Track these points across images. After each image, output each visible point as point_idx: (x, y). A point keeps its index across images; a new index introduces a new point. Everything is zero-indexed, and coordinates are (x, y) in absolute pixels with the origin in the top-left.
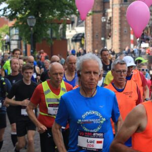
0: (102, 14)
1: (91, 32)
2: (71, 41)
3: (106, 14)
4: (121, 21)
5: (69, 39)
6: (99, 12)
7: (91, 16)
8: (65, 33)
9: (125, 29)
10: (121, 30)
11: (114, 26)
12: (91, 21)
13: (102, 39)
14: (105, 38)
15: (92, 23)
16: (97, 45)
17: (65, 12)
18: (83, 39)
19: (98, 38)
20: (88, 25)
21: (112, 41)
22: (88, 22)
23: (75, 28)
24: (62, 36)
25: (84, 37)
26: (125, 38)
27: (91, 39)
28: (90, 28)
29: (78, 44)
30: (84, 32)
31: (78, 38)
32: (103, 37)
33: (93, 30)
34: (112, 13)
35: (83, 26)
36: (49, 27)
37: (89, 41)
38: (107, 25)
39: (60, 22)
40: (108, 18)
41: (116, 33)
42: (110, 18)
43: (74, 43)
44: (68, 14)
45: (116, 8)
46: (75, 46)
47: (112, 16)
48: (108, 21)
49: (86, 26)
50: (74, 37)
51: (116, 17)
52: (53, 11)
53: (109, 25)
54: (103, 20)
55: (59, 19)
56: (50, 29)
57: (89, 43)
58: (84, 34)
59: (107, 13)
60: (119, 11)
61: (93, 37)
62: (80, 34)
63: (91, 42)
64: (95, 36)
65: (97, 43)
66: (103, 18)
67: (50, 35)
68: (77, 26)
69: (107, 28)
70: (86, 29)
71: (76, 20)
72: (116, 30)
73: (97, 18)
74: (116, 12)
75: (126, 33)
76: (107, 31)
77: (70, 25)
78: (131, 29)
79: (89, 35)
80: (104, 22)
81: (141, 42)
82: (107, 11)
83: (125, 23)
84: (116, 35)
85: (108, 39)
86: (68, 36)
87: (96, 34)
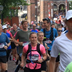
0: (35, 4)
1: (30, 13)
3: (37, 4)
4: (44, 8)
5: (20, 16)
6: (34, 3)
7: (30, 5)
9: (46, 11)
10: (44, 12)
11: (41, 10)
12: (30, 8)
13: (35, 16)
14: (37, 16)
15: (31, 9)
17: (17, 4)
18: (26, 16)
19: (33, 16)
20: (29, 10)
22: (29, 8)
23: (23, 11)
24: (16, 15)
25: (27, 16)
27: (30, 16)
28: (29, 11)
29: (24, 19)
30: (27, 13)
31: (24, 16)
32: (35, 15)
33: (31, 12)
34: (40, 4)
35: (26, 10)
36: (10, 11)
37: (29, 17)
38: (38, 10)
39: (15, 8)
40: (38, 7)
41: (42, 13)
42: (39, 6)
43: (22, 18)
44: (19, 5)
45: (42, 1)
48: (38, 8)
50: (22, 15)
51: (42, 6)
52: (11, 3)
54: (36, 7)
55: (15, 7)
56: (10, 12)
57: (29, 18)
58: (27, 14)
59: (38, 4)
61: (31, 15)
62: (25, 14)
63: (30, 18)
65: (33, 18)
66: (36, 6)
67: (10, 14)
68: (24, 10)
69: (38, 11)
70: (27, 12)
71: (23, 7)
72: (42, 12)
73: (33, 6)
74: (42, 3)
75: (47, 13)
76: (38, 12)
77: (21, 10)
78: (49, 12)
79: (29, 14)
80: (36, 8)
81: (53, 17)
82: (37, 3)
83: (46, 9)
84: (42, 14)
85: (38, 16)
86: (19, 15)
87: (33, 14)
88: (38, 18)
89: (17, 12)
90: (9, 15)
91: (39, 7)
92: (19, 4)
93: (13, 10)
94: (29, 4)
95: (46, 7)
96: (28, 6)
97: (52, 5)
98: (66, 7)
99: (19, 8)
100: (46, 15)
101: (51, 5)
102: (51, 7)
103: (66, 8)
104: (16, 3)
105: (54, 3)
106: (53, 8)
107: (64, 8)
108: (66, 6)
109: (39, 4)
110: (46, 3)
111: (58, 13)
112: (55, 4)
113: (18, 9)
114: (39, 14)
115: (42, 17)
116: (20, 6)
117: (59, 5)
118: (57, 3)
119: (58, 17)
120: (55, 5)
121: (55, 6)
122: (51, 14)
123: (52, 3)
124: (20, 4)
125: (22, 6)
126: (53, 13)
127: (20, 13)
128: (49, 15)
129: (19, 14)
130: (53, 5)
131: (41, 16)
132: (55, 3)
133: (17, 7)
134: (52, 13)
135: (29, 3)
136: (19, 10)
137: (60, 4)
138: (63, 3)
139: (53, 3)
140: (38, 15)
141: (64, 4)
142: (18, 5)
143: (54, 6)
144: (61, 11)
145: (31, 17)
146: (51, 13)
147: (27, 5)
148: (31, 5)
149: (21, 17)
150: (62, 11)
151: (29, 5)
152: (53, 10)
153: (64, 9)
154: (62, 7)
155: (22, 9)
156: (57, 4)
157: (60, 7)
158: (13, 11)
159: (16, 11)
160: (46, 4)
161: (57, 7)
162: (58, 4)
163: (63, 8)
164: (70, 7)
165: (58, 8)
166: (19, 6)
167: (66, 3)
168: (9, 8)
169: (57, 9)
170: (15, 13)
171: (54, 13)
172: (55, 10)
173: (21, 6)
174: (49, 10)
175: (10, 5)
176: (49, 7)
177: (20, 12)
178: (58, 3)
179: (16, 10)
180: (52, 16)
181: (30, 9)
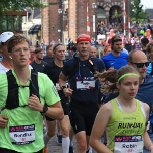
0: (58, 5)
1: (48, 24)
2: (27, 34)
3: (62, 6)
4: (77, 13)
5: (26, 31)
6: (56, 4)
7: (47, 8)
8: (21, 25)
9: (82, 21)
10: (77, 21)
11: (70, 17)
12: (47, 13)
13: (59, 30)
14: (62, 30)
15: (49, 14)
16: (54, 37)
17: (20, 4)
18: (39, 31)
19: (54, 30)
20: (45, 17)
21: (69, 33)
22: (45, 13)
23: (32, 20)
24: (18, 28)
25: (40, 29)
26: (81, 29)
27: (48, 31)
28: (46, 20)
29: (35, 36)
30: (41, 24)
31: (35, 30)
32: (59, 29)
33: (50, 22)
35: (40, 18)
36: (4, 19)
37: (46, 33)
38: (64, 17)
39: (15, 14)
40: (65, 10)
42: (67, 10)
43: (31, 35)
44: (23, 6)
46: (32, 38)
47: (69, 8)
48: (64, 13)
49: (42, 18)
50: (30, 29)
51: (72, 9)
52: (8, 3)
53: (66, 17)
54: (60, 11)
55: (15, 11)
56: (6, 22)
57: (45, 35)
58: (40, 26)
59: (64, 5)
60: (76, 3)
61: (50, 29)
62: (37, 26)
63: (48, 34)
64: (52, 28)
65: (53, 34)
66: (60, 9)
67: (6, 27)
68: (34, 18)
69: (64, 20)
70: (42, 21)
71: (33, 12)
72: (72, 22)
73: (53, 9)
74: (72, 3)
75: (83, 24)
76: (64, 22)
77: (27, 16)
78: (88, 21)
79: (45, 26)
80: (60, 14)
81: (97, 33)
82: (63, 3)
83: (82, 15)
84: (73, 26)
85: (65, 31)
86: (24, 28)
87: (53, 26)
88: (65, 34)
89: (20, 21)
90: (4, 27)
91: (67, 12)
92: (25, 4)
93: (11, 17)
94: (44, 4)
95: (82, 11)
96: (42, 8)
97: (93, 7)
98: (123, 11)
99: (24, 14)
100: (82, 28)
101: (91, 6)
102: (92, 11)
103: (124, 13)
104: (18, 3)
105: (98, 3)
106: (96, 14)
107: (121, 13)
108: (124, 8)
109: (68, 5)
110: (82, 3)
111: (107, 24)
112: (102, 4)
113: (23, 16)
114: (67, 26)
115: (72, 32)
116: (25, 10)
117: (109, 7)
118: (105, 3)
119: (107, 33)
120: (100, 7)
121: (100, 9)
122: (91, 25)
123: (94, 3)
124: (27, 5)
125: (30, 10)
126: (96, 24)
127: (25, 24)
128: (89, 29)
129: (23, 25)
130: (96, 6)
131: (70, 30)
132: (100, 4)
133: (21, 11)
134: (94, 25)
135: (46, 3)
136: (24, 18)
137: (111, 4)
138: (118, 3)
139: (96, 2)
140: (65, 28)
141: (121, 4)
142: (21, 8)
143: (98, 9)
144: (113, 19)
145: (50, 33)
146: (92, 23)
147: (42, 6)
148: (49, 6)
149: (29, 33)
150: (115, 19)
151: (46, 6)
152: (96, 17)
153: (120, 15)
154: (115, 11)
155: (30, 14)
156: (105, 6)
157: (111, 11)
158: (11, 19)
159: (17, 19)
160: (82, 5)
161: (105, 11)
162: (107, 4)
163: (118, 13)
164: (133, 10)
165: (107, 14)
166: (23, 9)
167: (123, 3)
168: (2, 13)
169: (105, 16)
170: (15, 24)
171: (99, 24)
172: (100, 17)
173: (29, 8)
174: (88, 18)
175: (4, 7)
176: (88, 11)
177: (26, 21)
178: (107, 2)
179: (18, 17)
180: (94, 31)
181: (47, 15)
